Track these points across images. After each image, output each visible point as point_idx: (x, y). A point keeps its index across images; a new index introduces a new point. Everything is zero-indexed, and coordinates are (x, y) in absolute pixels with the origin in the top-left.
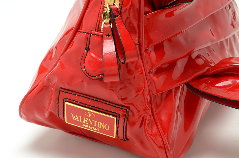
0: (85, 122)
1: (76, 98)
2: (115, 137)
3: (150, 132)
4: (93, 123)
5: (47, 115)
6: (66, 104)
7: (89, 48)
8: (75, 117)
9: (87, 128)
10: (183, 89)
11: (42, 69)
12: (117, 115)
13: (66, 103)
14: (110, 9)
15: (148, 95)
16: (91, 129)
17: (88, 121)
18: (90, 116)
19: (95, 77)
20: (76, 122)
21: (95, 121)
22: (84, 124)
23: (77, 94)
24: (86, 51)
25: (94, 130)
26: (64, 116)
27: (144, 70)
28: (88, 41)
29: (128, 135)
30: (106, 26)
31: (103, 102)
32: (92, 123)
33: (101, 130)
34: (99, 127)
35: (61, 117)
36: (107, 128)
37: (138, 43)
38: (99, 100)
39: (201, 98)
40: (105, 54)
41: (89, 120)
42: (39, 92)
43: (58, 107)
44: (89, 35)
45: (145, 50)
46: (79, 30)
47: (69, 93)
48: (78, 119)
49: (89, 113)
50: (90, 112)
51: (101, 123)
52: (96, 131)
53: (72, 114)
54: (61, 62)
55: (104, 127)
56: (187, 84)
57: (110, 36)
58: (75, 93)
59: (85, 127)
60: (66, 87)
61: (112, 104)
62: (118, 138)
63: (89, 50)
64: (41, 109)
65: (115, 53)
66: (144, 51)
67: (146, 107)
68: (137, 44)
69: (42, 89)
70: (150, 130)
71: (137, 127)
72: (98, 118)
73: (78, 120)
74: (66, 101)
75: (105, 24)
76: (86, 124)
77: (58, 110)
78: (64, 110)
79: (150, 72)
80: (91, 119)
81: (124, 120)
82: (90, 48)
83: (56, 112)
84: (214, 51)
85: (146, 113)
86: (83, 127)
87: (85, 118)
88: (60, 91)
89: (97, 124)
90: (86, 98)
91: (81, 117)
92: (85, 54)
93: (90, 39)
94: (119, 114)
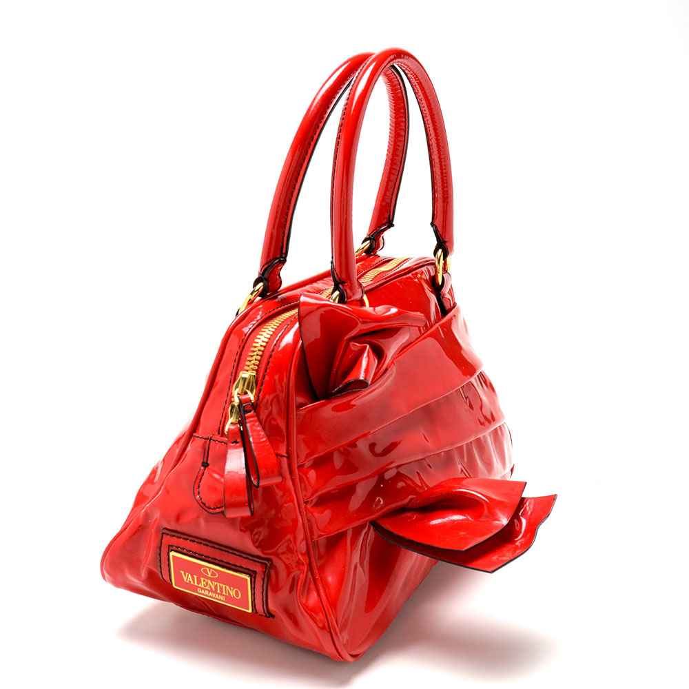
0: (203, 586)
1: (188, 545)
2: (250, 611)
3: (304, 601)
4: (216, 586)
5: (143, 574)
6: (173, 556)
7: (207, 462)
8: (187, 578)
9: (206, 595)
10: (367, 533)
11: (141, 498)
12: (250, 572)
13: (172, 554)
14: (240, 400)
15: (303, 540)
16: (212, 598)
17: (207, 583)
18: (210, 574)
19: (215, 509)
20: (189, 586)
21: (218, 584)
22: (202, 588)
23: (190, 538)
24: (202, 468)
25: (217, 599)
26: (170, 575)
27: (297, 498)
28: (206, 451)
29: (271, 607)
30: (232, 427)
31: (230, 551)
32: (213, 588)
33: (229, 598)
34: (224, 593)
35: (167, 578)
36: (237, 595)
37: (286, 455)
38: (223, 548)
39: (402, 549)
40: (228, 472)
41: (209, 581)
42: (131, 537)
43: (160, 561)
44: (208, 441)
45: (298, 467)
46: (194, 434)
47: (177, 537)
48: (191, 580)
49: (208, 569)
50: (210, 568)
51: (228, 587)
52: (221, 600)
53: (183, 573)
54: (165, 488)
55: (233, 593)
56: (373, 523)
57: (238, 443)
58: (185, 537)
59: (203, 594)
60: (173, 526)
61: (244, 555)
62: (257, 612)
63: (208, 465)
64: (134, 566)
65: (245, 470)
66: (296, 466)
67: (299, 559)
68: (284, 456)
69: (137, 531)
70: (305, 598)
71: (284, 594)
72: (222, 579)
73: (192, 583)
74: (172, 550)
75: (232, 423)
76: (205, 590)
77: (161, 566)
78: (169, 565)
79: (308, 502)
80: (212, 580)
81: (262, 581)
82: (209, 462)
83: (156, 569)
84: (431, 467)
85: (299, 570)
86: (200, 594)
87: (202, 579)
88: (163, 533)
89: (221, 589)
90: (211, 547)
91: (196, 577)
92: (201, 473)
93: (209, 448)
94: (255, 572)
